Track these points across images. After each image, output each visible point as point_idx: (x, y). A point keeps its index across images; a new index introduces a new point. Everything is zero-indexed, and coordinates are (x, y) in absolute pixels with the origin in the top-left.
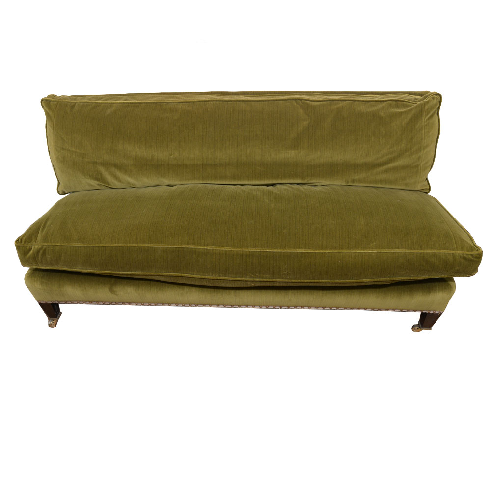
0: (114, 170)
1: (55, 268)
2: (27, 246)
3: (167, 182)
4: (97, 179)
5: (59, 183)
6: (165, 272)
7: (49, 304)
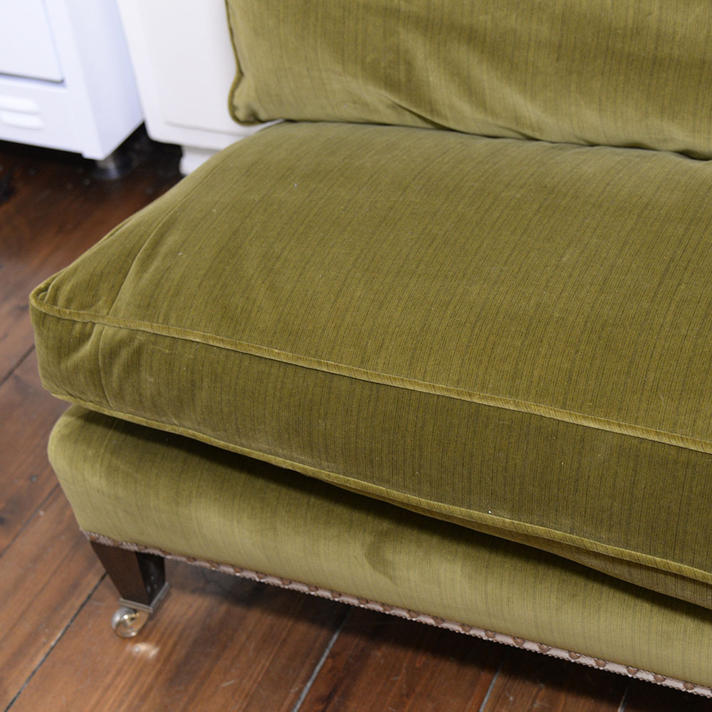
0: (464, 55)
1: (168, 429)
2: (74, 322)
3: (682, 137)
4: (390, 83)
5: (240, 73)
6: (609, 542)
7: (127, 552)
